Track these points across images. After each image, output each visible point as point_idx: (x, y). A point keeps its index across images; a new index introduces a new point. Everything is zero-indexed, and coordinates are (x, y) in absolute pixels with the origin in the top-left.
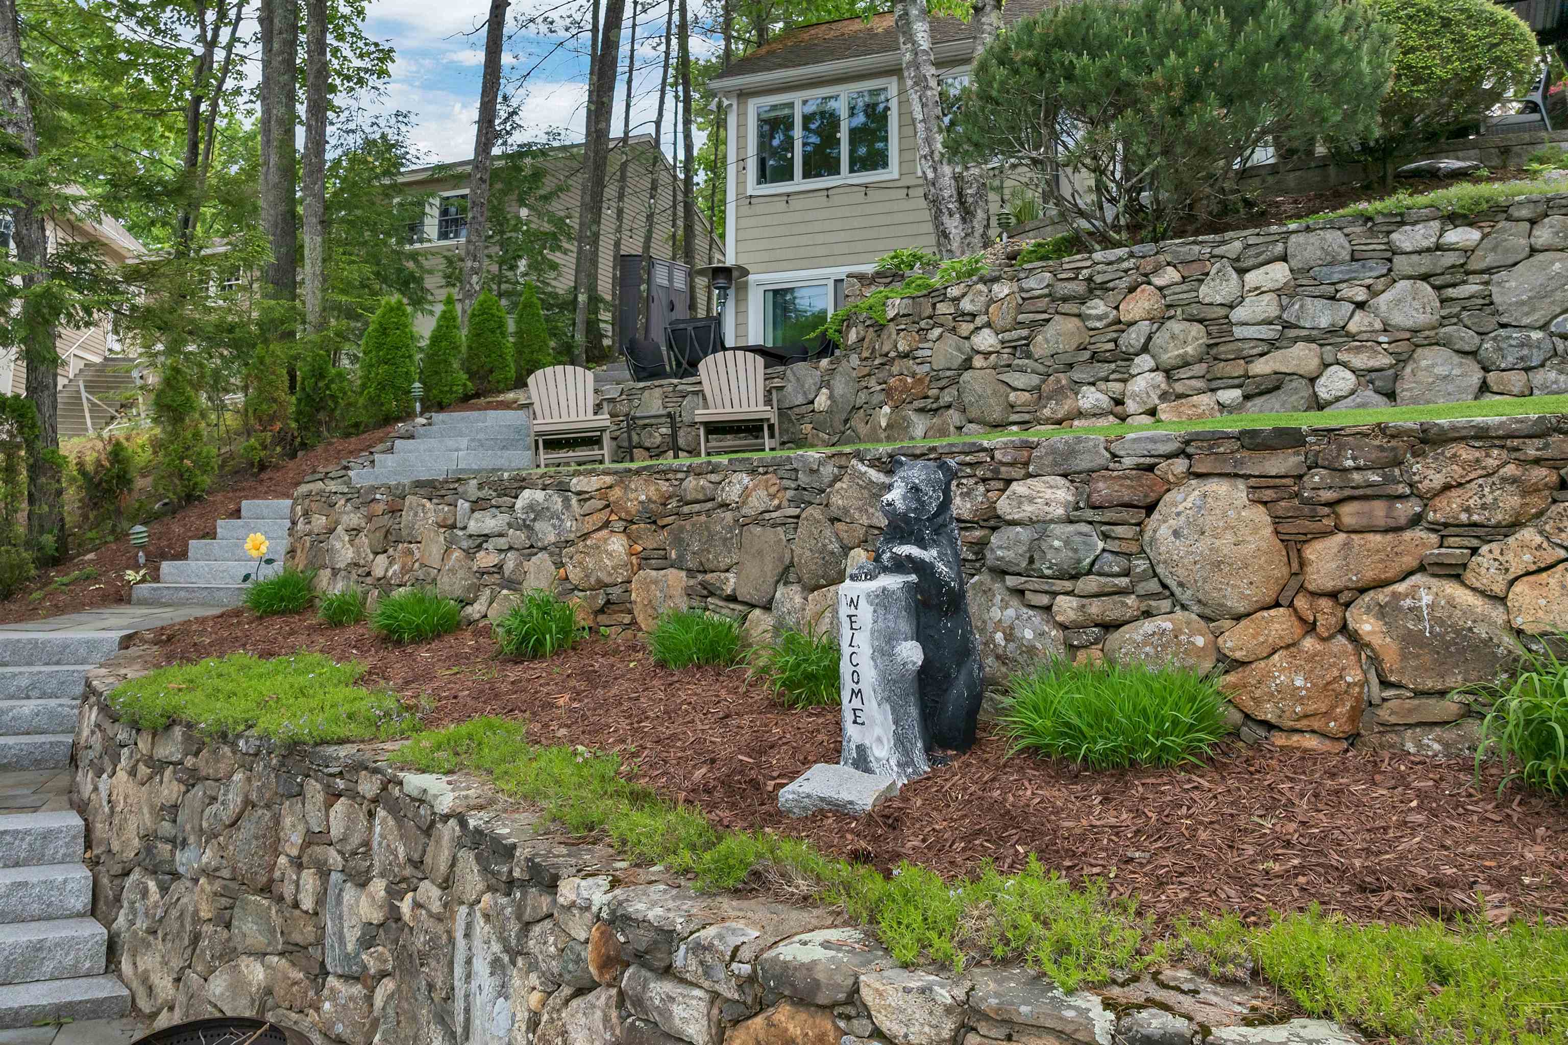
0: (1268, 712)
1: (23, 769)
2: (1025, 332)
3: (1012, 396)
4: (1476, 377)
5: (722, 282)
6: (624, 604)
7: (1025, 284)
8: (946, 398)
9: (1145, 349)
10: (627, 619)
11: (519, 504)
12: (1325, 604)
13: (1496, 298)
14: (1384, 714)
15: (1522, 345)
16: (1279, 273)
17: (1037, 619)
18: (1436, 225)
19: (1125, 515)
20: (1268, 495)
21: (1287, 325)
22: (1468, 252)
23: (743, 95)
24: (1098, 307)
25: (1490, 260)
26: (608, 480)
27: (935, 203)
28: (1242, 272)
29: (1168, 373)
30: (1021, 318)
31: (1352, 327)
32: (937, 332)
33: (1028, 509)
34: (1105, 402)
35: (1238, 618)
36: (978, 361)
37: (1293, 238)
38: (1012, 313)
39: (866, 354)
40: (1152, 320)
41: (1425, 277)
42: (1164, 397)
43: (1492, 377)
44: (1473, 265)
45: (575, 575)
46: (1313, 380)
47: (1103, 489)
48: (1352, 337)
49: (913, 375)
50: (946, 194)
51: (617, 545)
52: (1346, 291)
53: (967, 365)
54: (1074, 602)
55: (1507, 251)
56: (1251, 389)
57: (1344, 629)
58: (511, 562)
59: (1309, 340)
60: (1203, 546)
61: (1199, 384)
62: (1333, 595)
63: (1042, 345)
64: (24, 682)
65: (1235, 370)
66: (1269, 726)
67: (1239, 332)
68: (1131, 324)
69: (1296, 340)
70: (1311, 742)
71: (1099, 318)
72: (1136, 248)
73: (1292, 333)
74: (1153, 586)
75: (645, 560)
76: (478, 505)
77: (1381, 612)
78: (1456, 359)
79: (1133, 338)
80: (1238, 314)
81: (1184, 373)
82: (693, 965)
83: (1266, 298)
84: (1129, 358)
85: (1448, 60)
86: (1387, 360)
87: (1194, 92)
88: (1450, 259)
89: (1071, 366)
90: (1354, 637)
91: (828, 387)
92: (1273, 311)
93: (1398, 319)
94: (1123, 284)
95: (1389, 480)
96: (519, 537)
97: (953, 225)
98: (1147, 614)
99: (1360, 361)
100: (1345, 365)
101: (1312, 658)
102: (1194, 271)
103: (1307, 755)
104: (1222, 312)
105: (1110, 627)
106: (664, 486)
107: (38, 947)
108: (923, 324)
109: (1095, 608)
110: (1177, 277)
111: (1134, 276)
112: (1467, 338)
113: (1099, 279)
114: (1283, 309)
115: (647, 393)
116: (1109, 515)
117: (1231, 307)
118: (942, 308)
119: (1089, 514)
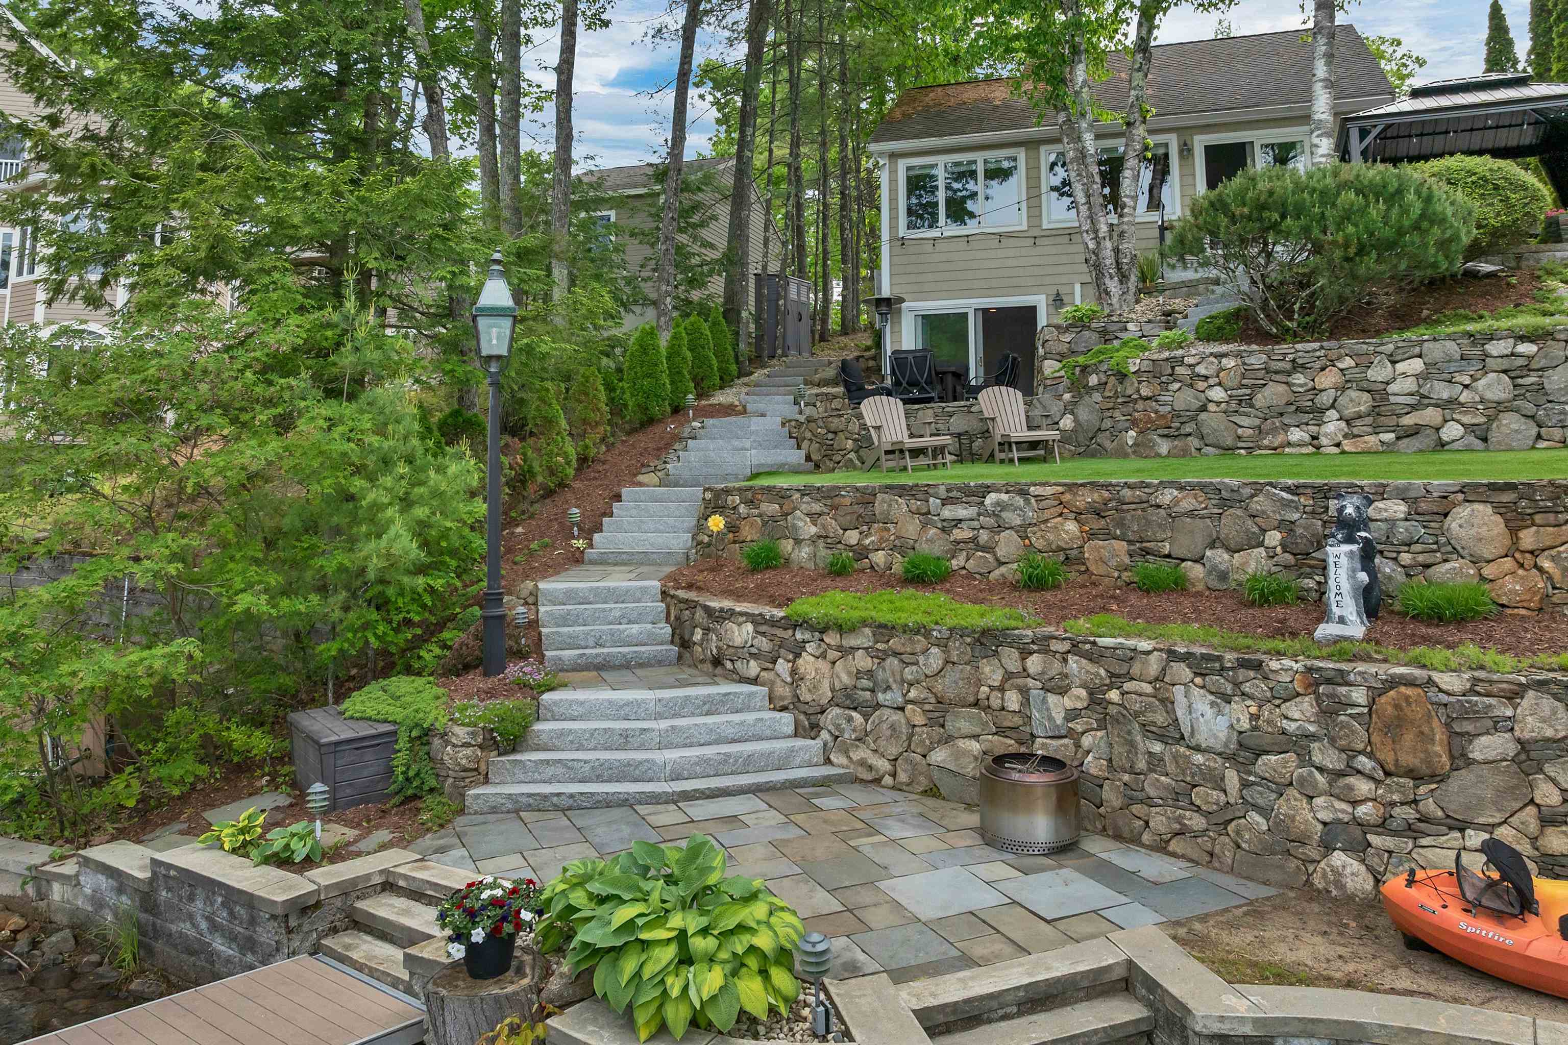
0: (1504, 600)
1: (652, 666)
2: (1248, 391)
3: (1240, 431)
4: (1534, 431)
5: (884, 309)
6: (1081, 561)
7: (1247, 361)
8: (1188, 429)
9: (1333, 406)
10: (1083, 568)
11: (988, 501)
12: (1528, 555)
13: (1546, 385)
14: (1555, 599)
15: (1560, 413)
16: (1417, 365)
17: (1391, 563)
18: (1511, 341)
19: (1436, 517)
20: (1503, 510)
21: (1423, 397)
22: (1530, 358)
23: (894, 156)
24: (1299, 379)
25: (1543, 363)
26: (1060, 489)
27: (1098, 268)
28: (1394, 363)
29: (1348, 422)
30: (1244, 382)
31: (1462, 399)
32: (1176, 386)
33: (1385, 515)
34: (1307, 438)
35: (1489, 562)
36: (1212, 407)
37: (1426, 345)
38: (1238, 378)
39: (1107, 394)
40: (1337, 389)
41: (1505, 372)
42: (1346, 436)
43: (1543, 431)
44: (1534, 365)
45: (1039, 544)
46: (1438, 429)
47: (1423, 506)
48: (1462, 405)
49: (1156, 412)
50: (1108, 262)
51: (1071, 526)
52: (1458, 378)
53: (1203, 409)
54: (1410, 556)
55: (1552, 358)
56: (1401, 433)
57: (1536, 566)
58: (984, 536)
59: (1436, 406)
60: (1473, 532)
61: (1369, 429)
62: (1532, 552)
63: (1260, 400)
64: (618, 614)
65: (1392, 421)
66: (1503, 606)
67: (1393, 399)
68: (1321, 391)
69: (1428, 405)
70: (1523, 612)
71: (1301, 386)
72: (1325, 344)
73: (1426, 401)
74: (1449, 548)
75: (1092, 535)
76: (945, 502)
77: (1553, 559)
78: (1523, 420)
79: (1325, 399)
80: (1392, 388)
81: (1358, 422)
82: (1359, 679)
83: (1410, 379)
84: (1322, 411)
85: (1498, 214)
86: (1483, 420)
87: (1362, 251)
88: (1521, 362)
89: (1282, 415)
90: (1540, 570)
91: (1072, 413)
92: (1414, 388)
93: (1489, 395)
94: (1318, 365)
95: (1555, 505)
96: (990, 521)
97: (1113, 286)
98: (1446, 561)
99: (1467, 419)
100: (1458, 421)
101: (1522, 578)
102: (1364, 361)
103: (1523, 617)
104: (1383, 386)
105: (1427, 566)
106: (1106, 494)
107: (792, 750)
108: (1164, 379)
109: (1421, 558)
110: (1353, 364)
111: (1324, 361)
112: (1529, 408)
113: (1300, 361)
114: (1420, 386)
115: (921, 413)
116: (1427, 518)
117: (1388, 383)
118: (1179, 370)
119: (1417, 517)
